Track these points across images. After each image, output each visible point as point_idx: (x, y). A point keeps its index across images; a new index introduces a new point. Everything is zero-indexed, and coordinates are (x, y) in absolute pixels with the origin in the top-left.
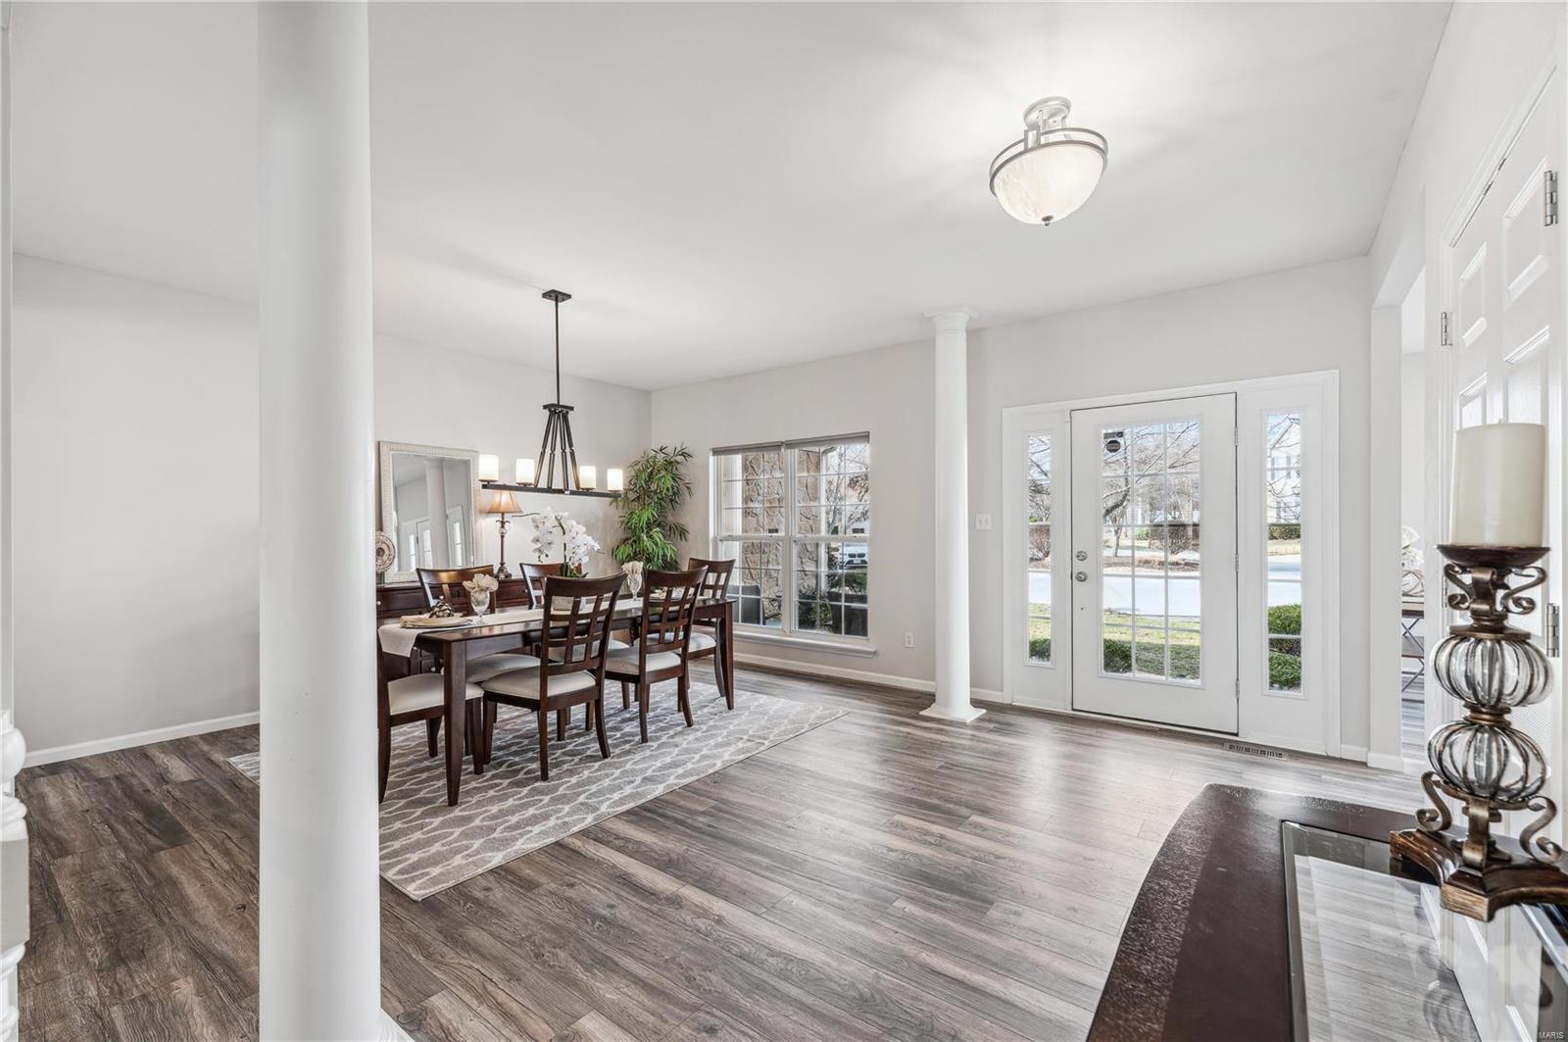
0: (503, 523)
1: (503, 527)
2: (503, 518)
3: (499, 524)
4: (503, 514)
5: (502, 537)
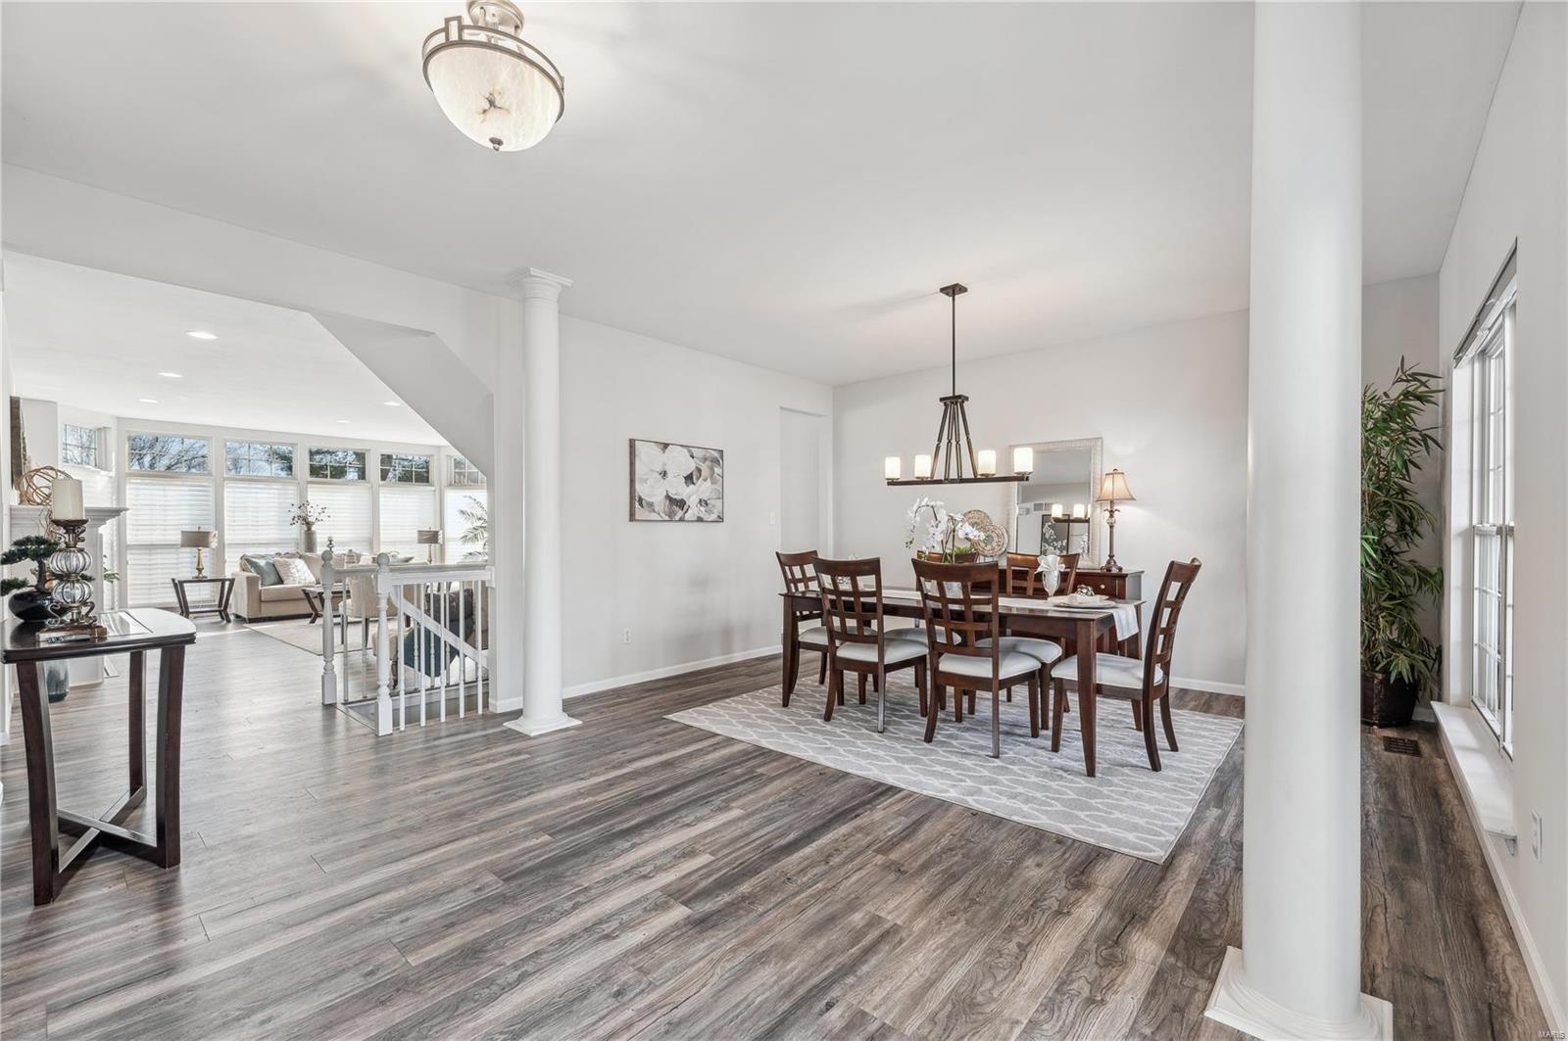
0: (1112, 512)
1: (1111, 516)
2: (1111, 507)
3: (1108, 514)
4: (1112, 502)
5: (1111, 527)
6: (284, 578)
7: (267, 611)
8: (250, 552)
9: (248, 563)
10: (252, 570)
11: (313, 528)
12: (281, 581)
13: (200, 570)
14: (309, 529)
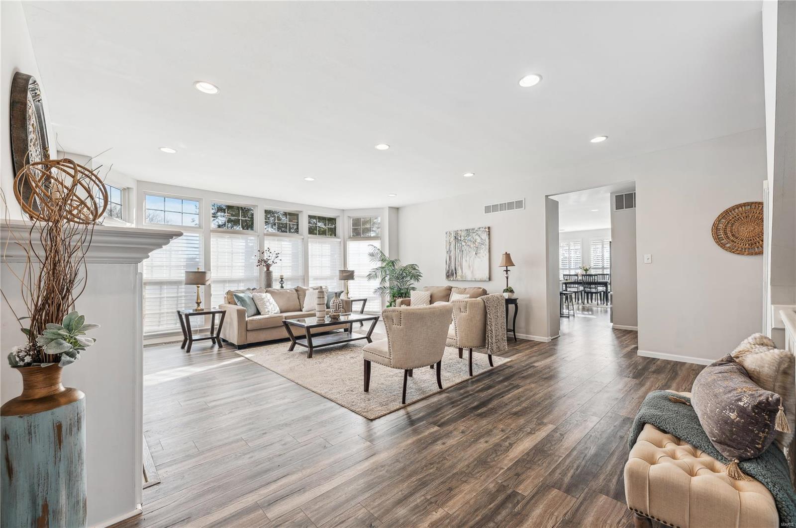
6: (261, 310)
7: (252, 338)
8: (233, 287)
9: (233, 298)
10: (239, 304)
11: (271, 269)
12: (258, 313)
13: (198, 304)
14: (268, 269)
